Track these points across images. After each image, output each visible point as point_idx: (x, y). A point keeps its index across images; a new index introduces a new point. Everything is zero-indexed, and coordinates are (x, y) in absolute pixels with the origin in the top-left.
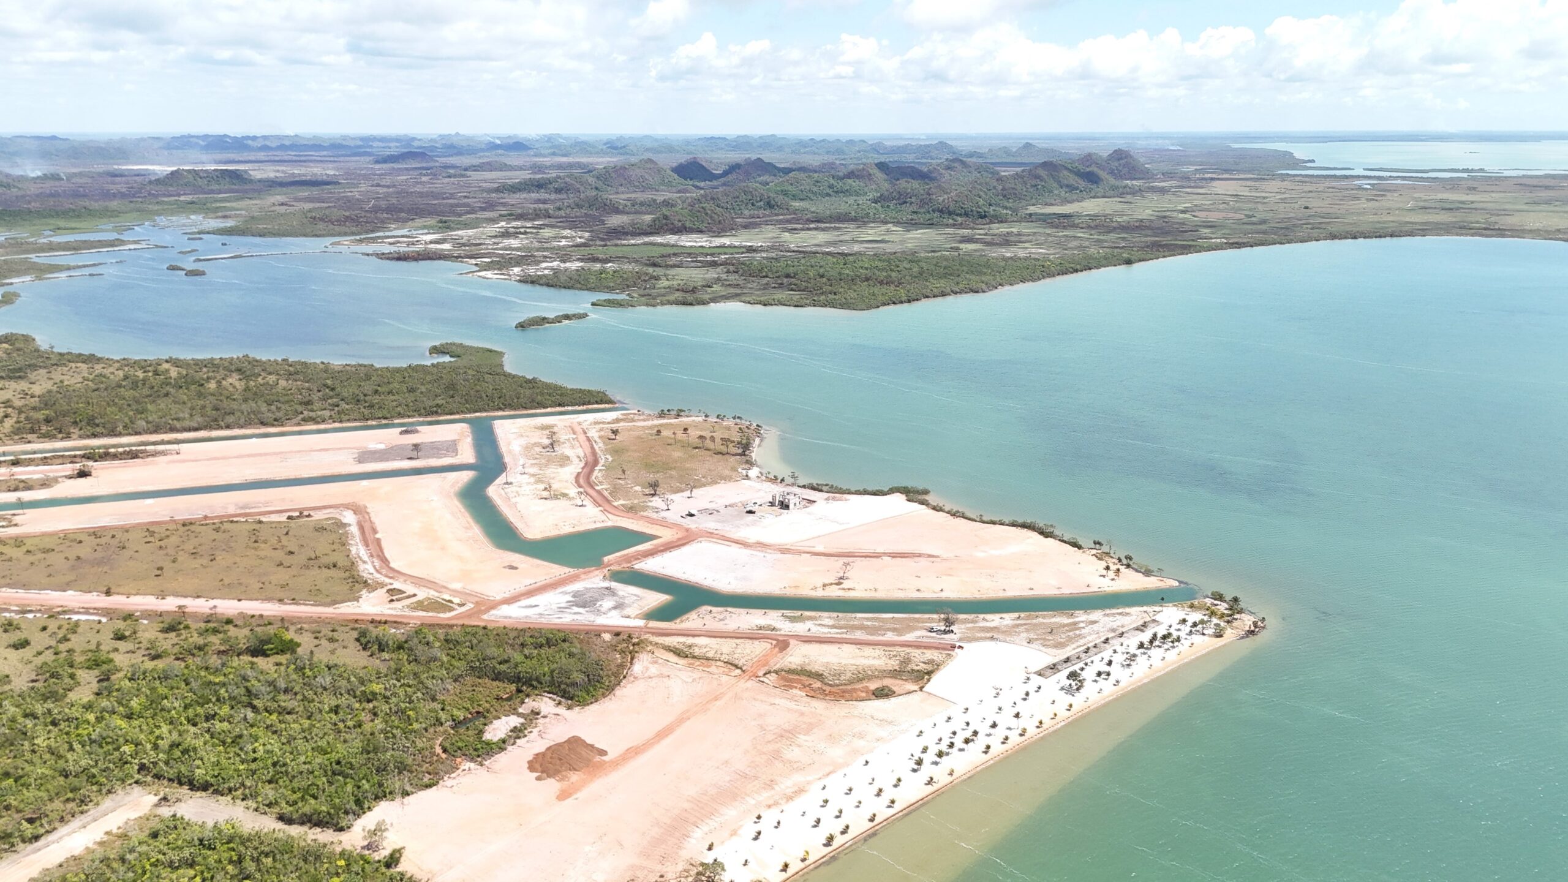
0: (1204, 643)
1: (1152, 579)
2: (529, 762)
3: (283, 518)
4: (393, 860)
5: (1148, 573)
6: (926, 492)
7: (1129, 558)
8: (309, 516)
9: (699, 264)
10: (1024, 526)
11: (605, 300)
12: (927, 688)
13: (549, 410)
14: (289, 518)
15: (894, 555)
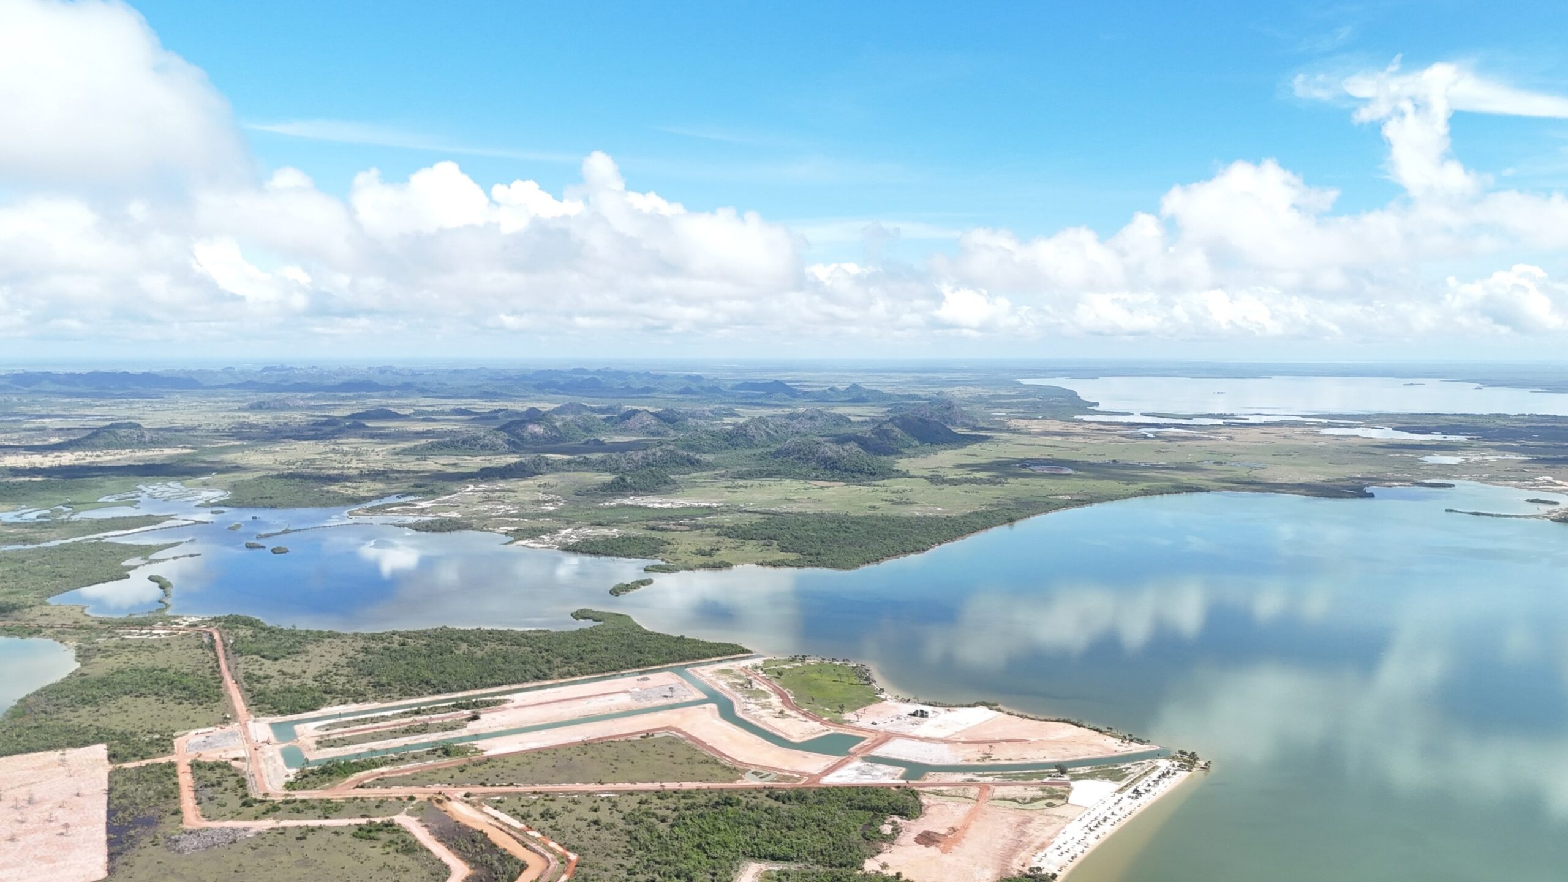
0: (1183, 775)
1: (1144, 746)
2: (916, 839)
3: (638, 737)
4: (898, 875)
5: (1142, 742)
6: (997, 705)
7: (1130, 735)
8: (653, 735)
9: (687, 528)
10: (1064, 721)
11: (653, 566)
12: (1069, 801)
13: (713, 659)
14: (642, 737)
15: (1007, 741)
